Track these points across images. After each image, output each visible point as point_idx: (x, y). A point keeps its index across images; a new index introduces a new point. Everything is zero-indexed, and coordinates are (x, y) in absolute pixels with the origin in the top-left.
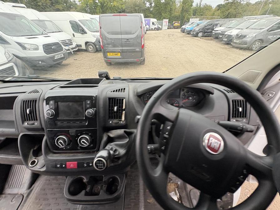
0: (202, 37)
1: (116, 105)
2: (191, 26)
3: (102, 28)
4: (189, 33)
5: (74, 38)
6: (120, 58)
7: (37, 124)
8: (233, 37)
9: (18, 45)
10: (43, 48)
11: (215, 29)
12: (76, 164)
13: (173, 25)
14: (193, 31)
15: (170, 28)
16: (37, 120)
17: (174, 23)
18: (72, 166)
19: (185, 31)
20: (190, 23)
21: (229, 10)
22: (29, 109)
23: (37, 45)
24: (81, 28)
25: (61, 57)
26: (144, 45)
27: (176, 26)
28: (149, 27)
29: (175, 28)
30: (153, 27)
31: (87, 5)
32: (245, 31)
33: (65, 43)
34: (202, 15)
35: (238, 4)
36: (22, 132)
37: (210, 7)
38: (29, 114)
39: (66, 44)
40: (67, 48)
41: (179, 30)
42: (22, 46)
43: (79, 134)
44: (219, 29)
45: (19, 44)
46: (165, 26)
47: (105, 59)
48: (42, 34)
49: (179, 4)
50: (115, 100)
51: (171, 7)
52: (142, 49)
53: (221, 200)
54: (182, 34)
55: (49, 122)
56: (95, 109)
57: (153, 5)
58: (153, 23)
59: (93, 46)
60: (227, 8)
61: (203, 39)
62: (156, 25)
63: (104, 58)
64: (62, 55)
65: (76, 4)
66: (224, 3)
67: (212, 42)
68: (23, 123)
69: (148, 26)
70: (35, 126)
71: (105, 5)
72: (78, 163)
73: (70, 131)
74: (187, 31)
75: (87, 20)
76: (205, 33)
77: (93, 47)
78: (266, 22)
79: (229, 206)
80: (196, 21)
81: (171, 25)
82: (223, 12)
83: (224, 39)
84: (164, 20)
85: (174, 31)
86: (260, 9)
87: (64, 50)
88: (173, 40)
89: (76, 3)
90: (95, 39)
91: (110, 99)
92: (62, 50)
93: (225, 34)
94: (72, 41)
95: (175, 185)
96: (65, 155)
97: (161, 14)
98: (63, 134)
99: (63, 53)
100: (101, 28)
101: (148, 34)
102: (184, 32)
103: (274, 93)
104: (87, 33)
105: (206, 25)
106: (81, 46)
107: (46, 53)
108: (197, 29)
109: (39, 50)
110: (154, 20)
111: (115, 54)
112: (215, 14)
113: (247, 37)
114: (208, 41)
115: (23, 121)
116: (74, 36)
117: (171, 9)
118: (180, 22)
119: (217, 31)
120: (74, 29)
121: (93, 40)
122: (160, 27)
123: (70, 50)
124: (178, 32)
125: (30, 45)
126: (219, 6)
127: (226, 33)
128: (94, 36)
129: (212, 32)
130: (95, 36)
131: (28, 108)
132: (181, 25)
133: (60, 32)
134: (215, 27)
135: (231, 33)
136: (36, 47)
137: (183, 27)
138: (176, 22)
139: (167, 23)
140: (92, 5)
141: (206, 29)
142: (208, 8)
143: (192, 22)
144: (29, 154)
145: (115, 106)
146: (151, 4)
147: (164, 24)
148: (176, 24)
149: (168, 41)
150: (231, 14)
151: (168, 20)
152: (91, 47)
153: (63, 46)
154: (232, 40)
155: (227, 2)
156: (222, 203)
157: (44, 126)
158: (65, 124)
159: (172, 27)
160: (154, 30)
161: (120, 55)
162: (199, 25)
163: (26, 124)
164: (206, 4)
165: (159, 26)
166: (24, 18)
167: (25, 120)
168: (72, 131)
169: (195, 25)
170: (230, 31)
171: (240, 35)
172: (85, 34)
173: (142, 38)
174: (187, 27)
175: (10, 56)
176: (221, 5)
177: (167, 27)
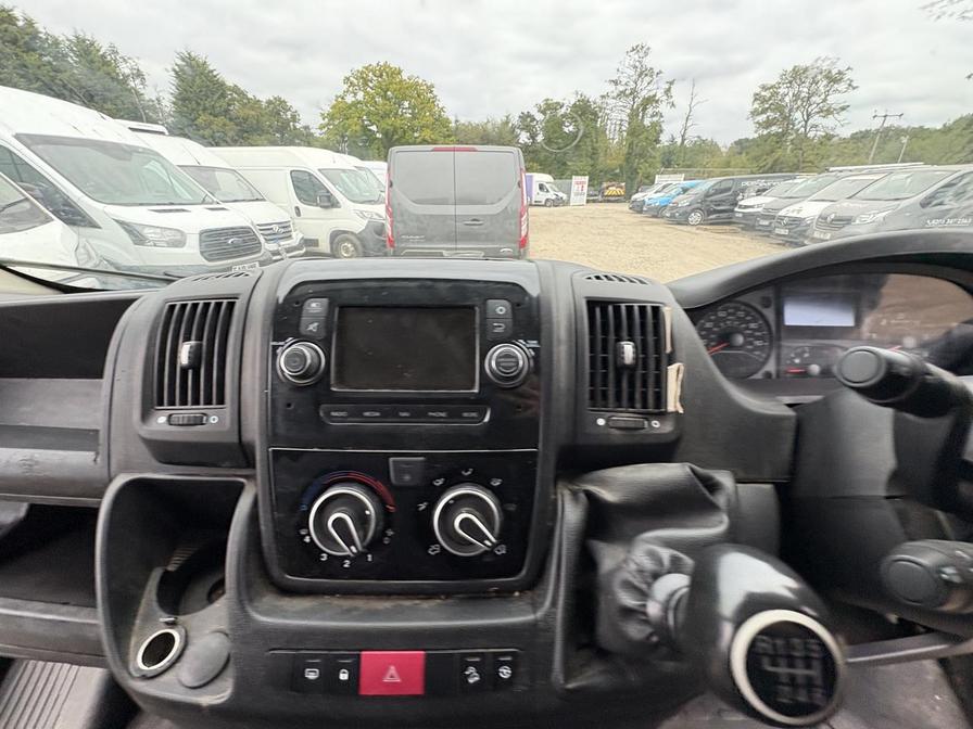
0: (703, 224)
1: (625, 333)
2: (662, 194)
3: (394, 186)
4: (657, 213)
5: (298, 220)
7: (217, 420)
8: (808, 225)
9: (122, 231)
10: (200, 240)
11: (740, 203)
12: (421, 662)
13: (603, 193)
14: (672, 208)
15: (594, 201)
16: (221, 401)
17: (607, 188)
18: (392, 676)
19: (645, 209)
20: (656, 188)
21: (773, 152)
22: (193, 343)
23: (182, 233)
24: (324, 191)
26: (526, 236)
27: (614, 196)
29: (609, 201)
30: (542, 197)
31: (343, 137)
32: (845, 204)
33: (269, 232)
34: (689, 166)
35: (802, 136)
36: (126, 469)
37: (714, 145)
38: (184, 371)
39: (272, 236)
40: (274, 246)
41: (625, 207)
42: (134, 234)
43: (439, 482)
44: (753, 203)
45: (126, 226)
46: (577, 194)
48: (203, 202)
49: (617, 136)
50: (617, 310)
51: (595, 145)
52: (520, 247)
54: (636, 217)
55: (289, 405)
56: (533, 343)
57: (540, 138)
58: (541, 187)
59: (354, 245)
60: (768, 148)
61: (706, 229)
62: (552, 192)
65: (312, 134)
66: (756, 135)
67: (737, 238)
68: (146, 415)
70: (207, 433)
71: (396, 137)
72: (428, 655)
73: (391, 459)
74: (650, 209)
75: (344, 171)
76: (710, 213)
77: (356, 249)
78: (909, 180)
80: (674, 180)
81: (597, 192)
82: (756, 159)
83: (777, 231)
84: (575, 179)
86: (872, 153)
87: (264, 250)
89: (312, 131)
90: (365, 222)
91: (592, 303)
92: (259, 251)
93: (780, 214)
94: (292, 227)
96: (347, 603)
97: (565, 164)
98: (353, 475)
99: (261, 259)
100: (391, 185)
102: (641, 212)
104: (339, 207)
105: (711, 192)
106: (315, 243)
107: (206, 258)
108: (684, 201)
109: (185, 248)
110: (546, 178)
112: (733, 163)
113: (857, 222)
114: (722, 236)
115: (149, 405)
116: (298, 214)
117: (593, 149)
118: (623, 184)
119: (750, 207)
121: (358, 225)
122: (565, 197)
124: (622, 212)
125: (158, 230)
126: (739, 143)
127: (782, 213)
128: (362, 214)
129: (732, 211)
130: (366, 214)
131: (187, 339)
132: (629, 194)
133: (257, 200)
134: (740, 197)
135: (799, 211)
136: (178, 237)
137: (637, 197)
138: (613, 186)
139: (586, 186)
140: (357, 137)
141: (712, 201)
142: (705, 149)
143: (665, 183)
144: (142, 594)
145: (619, 339)
146: (533, 137)
147: (575, 188)
148: (613, 190)
150: (782, 163)
151: (587, 177)
152: (349, 245)
153: (262, 239)
154: (805, 231)
155: (765, 132)
157: (254, 431)
158: (372, 421)
159: (600, 198)
160: (545, 206)
162: (689, 192)
163: (162, 419)
164: (699, 137)
165: (561, 194)
166: (156, 158)
167: (161, 404)
168: (405, 464)
169: (673, 193)
170: (796, 207)
171: (833, 216)
172: (335, 210)
173: (521, 216)
174: (649, 196)
175: (90, 257)
176: (747, 140)
177: (585, 198)
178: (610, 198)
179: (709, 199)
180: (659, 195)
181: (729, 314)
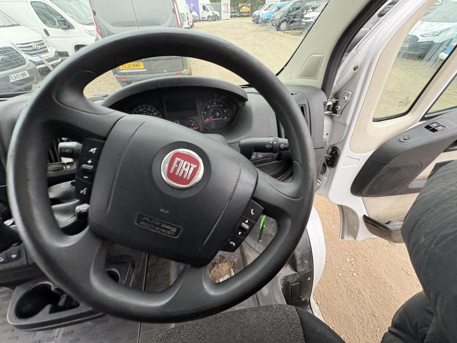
0: (287, 30)
3: (97, 14)
5: (48, 39)
6: (143, 73)
11: (305, 16)
13: (239, 11)
14: (272, 20)
15: (235, 16)
17: (241, 7)
19: (260, 21)
20: (266, 6)
24: (60, 17)
25: (25, 77)
27: (245, 12)
28: (198, 15)
29: (243, 16)
30: (205, 15)
40: (36, 59)
41: (250, 20)
44: (311, 16)
46: (225, 12)
47: (116, 75)
53: (296, 271)
54: (255, 27)
58: (204, 8)
61: (288, 33)
62: (210, 11)
63: (114, 74)
64: (26, 72)
69: (195, 13)
74: (262, 21)
76: (290, 24)
79: (308, 278)
80: (275, 2)
81: (236, 11)
84: (223, 2)
85: (242, 21)
87: (28, 62)
88: (240, 36)
90: (94, 38)
92: (25, 64)
94: (46, 45)
95: (229, 265)
100: (95, 13)
101: (197, 28)
102: (257, 23)
103: (350, 93)
104: (74, 28)
105: (291, 9)
106: (66, 54)
108: (278, 16)
111: (134, 66)
114: (295, 37)
116: (47, 34)
118: (250, 4)
119: (309, 18)
120: (46, 20)
122: (218, 14)
123: (44, 64)
124: (249, 23)
128: (90, 33)
129: (301, 21)
130: (93, 33)
132: (253, 11)
134: (305, 13)
137: (256, 13)
138: (244, 6)
139: (229, 6)
141: (291, 16)
143: (270, 4)
147: (223, 8)
148: (244, 9)
149: (231, 38)
153: (23, 54)
156: (298, 276)
159: (238, 14)
160: (208, 20)
161: (143, 67)
162: (280, 10)
165: (216, 13)
169: (273, 10)
172: (71, 30)
174: (262, 13)
177: (229, 14)
178: (243, 14)
179: (291, 14)
180: (267, 11)
181: (144, 110)
